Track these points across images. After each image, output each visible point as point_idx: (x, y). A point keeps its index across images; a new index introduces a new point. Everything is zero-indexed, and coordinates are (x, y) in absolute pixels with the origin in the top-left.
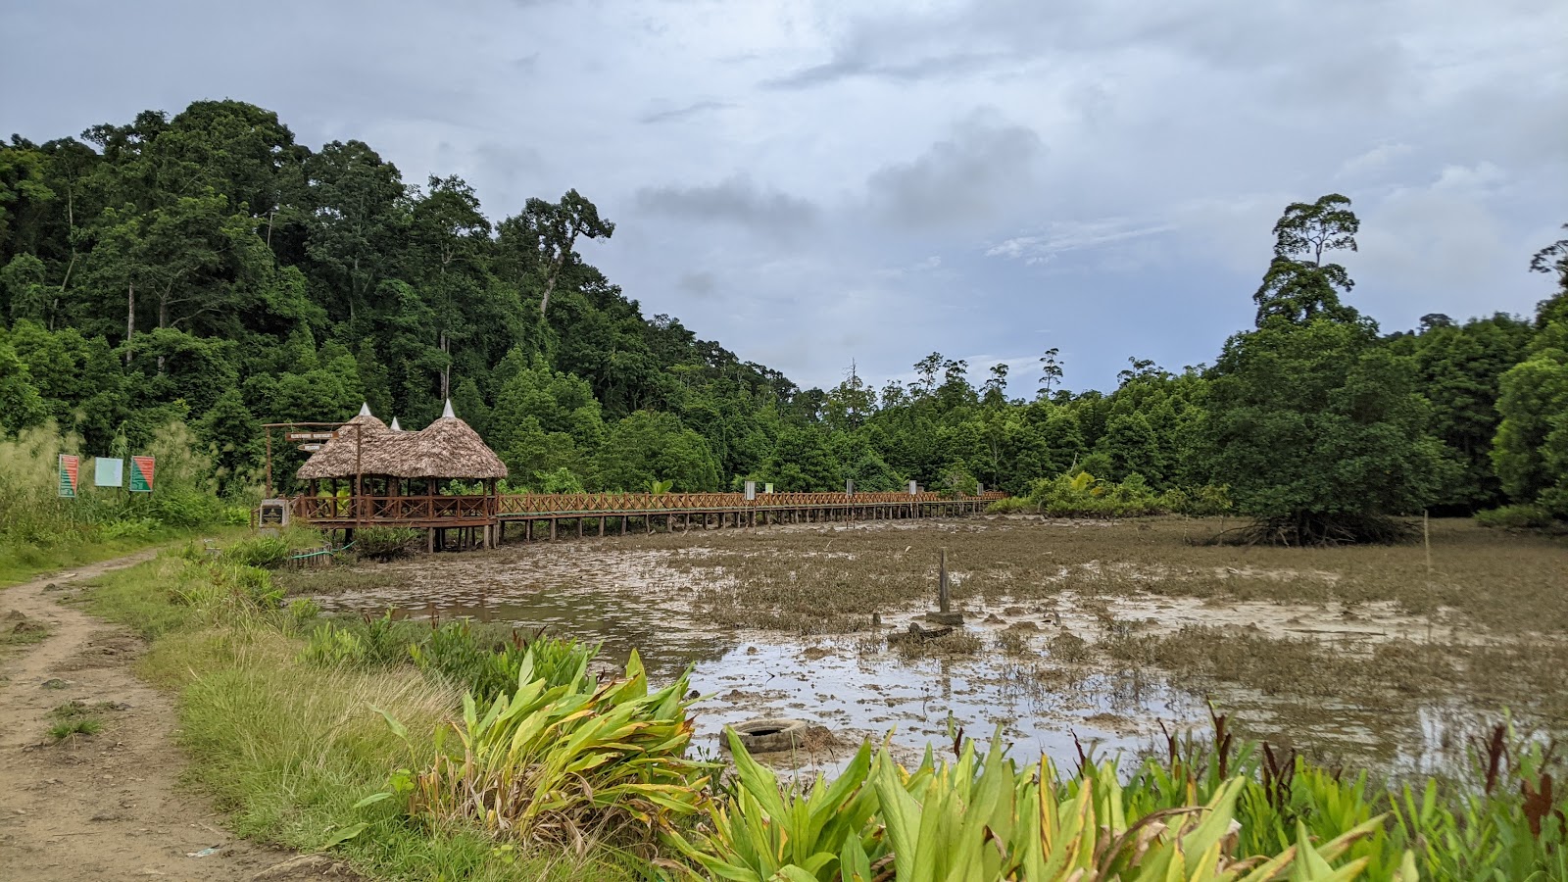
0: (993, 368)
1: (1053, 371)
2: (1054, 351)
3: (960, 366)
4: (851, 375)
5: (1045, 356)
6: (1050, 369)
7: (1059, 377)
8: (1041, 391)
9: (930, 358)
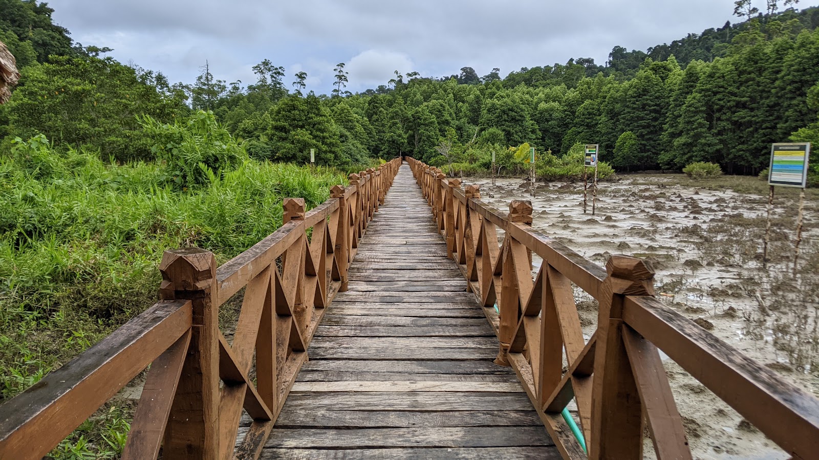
0: (297, 75)
1: (341, 78)
2: (342, 65)
3: (280, 70)
4: (206, 72)
5: (336, 67)
6: (340, 77)
7: (345, 83)
8: (335, 91)
9: (264, 63)
